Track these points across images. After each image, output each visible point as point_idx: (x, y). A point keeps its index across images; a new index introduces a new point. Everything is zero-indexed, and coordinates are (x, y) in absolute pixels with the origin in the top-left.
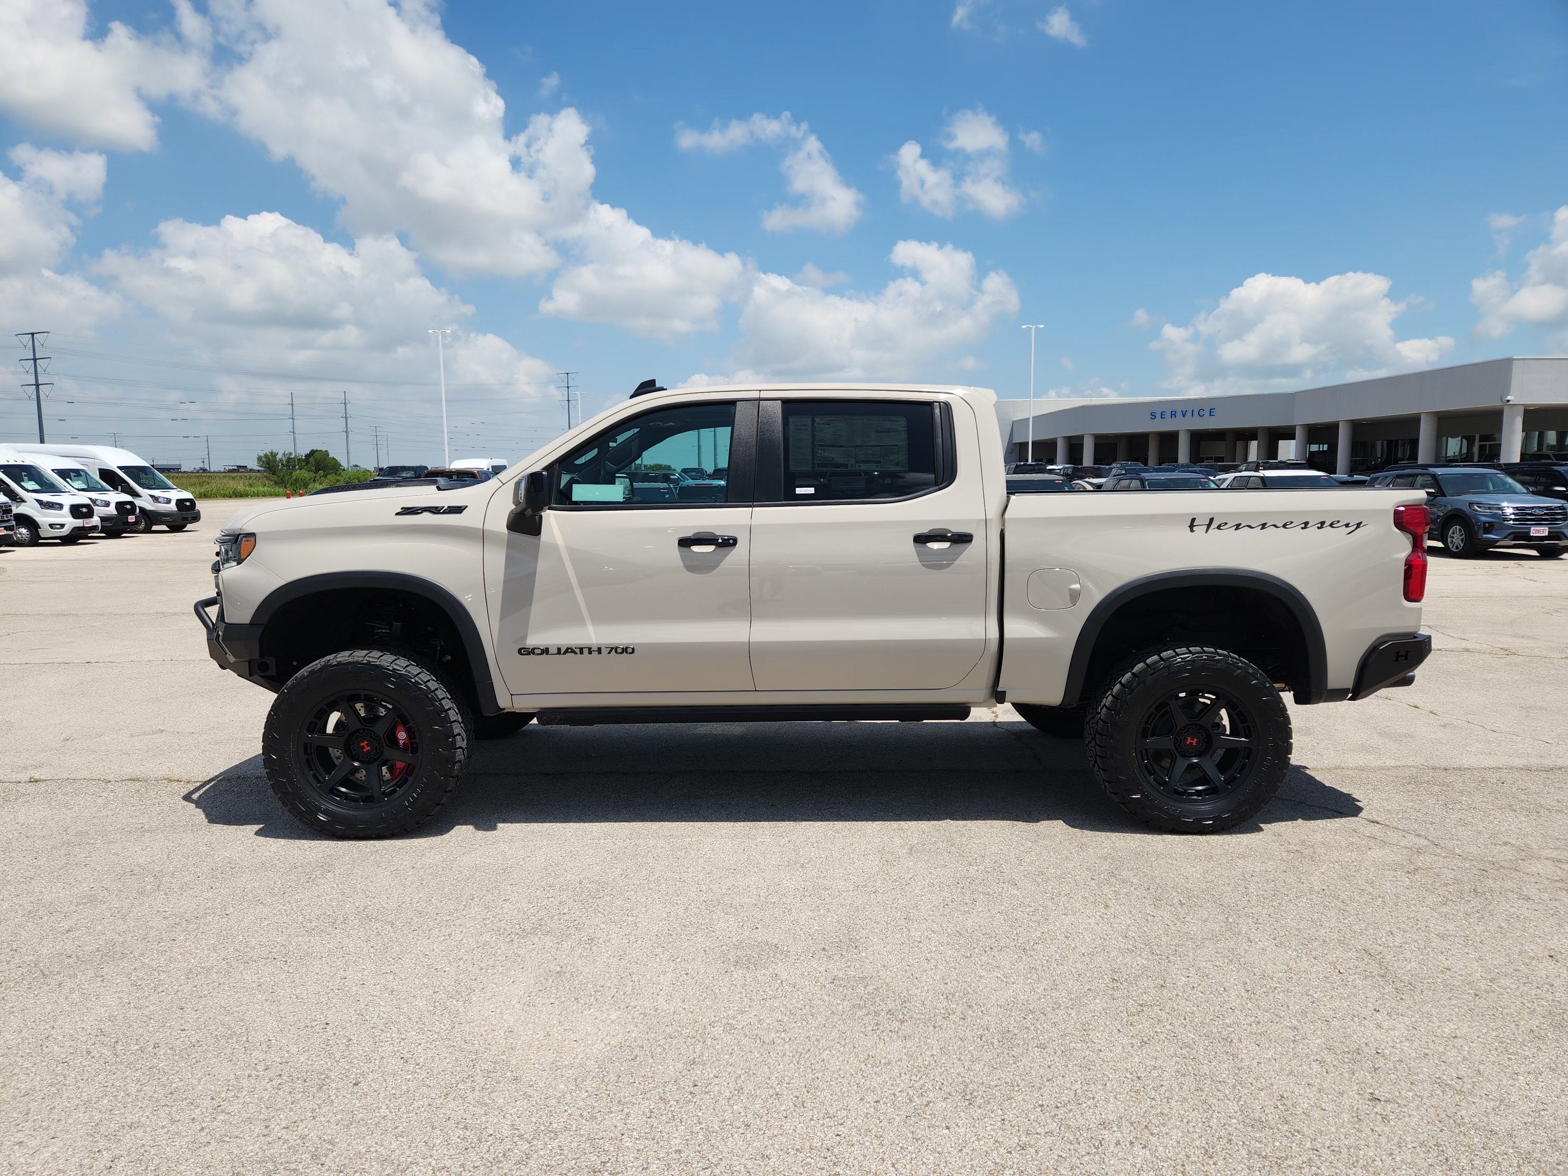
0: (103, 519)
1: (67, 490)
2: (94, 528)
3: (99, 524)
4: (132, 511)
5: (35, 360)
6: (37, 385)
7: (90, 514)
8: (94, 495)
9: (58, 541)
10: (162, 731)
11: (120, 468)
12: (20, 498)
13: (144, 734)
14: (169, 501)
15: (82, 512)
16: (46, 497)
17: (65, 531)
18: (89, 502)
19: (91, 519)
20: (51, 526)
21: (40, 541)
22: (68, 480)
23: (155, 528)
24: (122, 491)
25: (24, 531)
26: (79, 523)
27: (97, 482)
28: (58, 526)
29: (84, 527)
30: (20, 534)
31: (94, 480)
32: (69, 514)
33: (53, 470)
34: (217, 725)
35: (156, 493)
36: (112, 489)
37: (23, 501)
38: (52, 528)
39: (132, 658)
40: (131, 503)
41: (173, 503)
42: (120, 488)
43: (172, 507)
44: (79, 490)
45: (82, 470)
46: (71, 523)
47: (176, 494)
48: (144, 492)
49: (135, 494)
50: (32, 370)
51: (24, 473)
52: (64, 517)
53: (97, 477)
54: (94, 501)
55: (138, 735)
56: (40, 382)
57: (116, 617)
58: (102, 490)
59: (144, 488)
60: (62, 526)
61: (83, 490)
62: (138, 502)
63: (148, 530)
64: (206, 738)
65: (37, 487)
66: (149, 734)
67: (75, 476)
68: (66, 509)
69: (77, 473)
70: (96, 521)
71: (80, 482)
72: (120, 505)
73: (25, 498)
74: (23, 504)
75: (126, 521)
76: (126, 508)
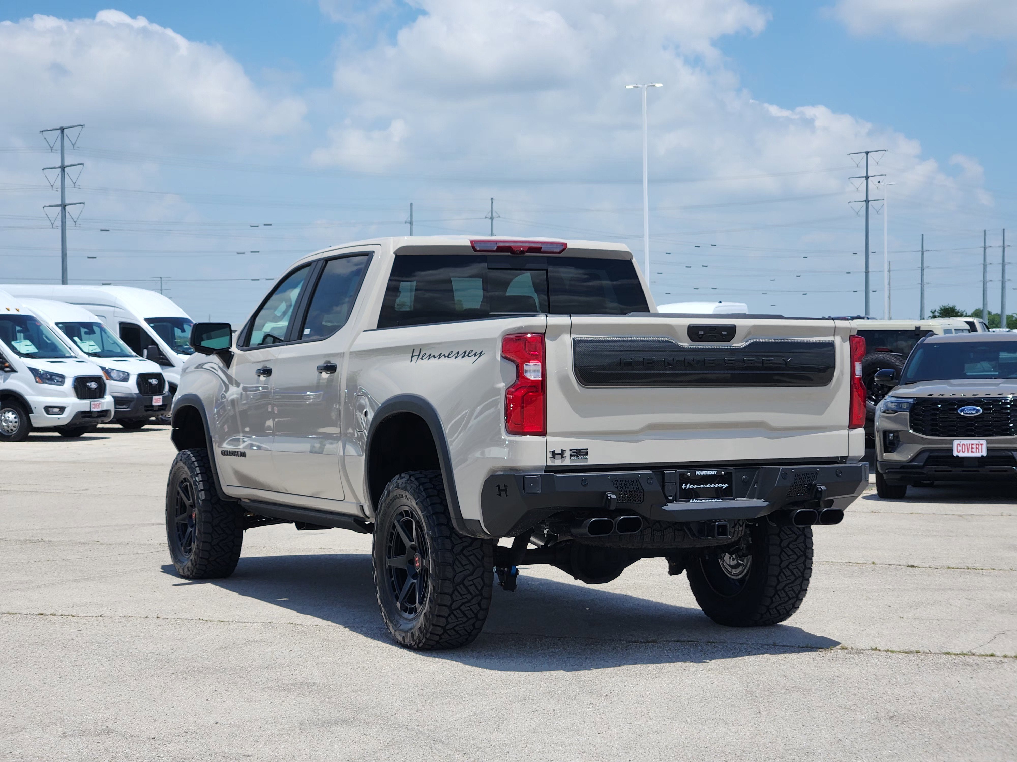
0: (118, 401)
1: (73, 354)
2: (104, 413)
3: (112, 408)
4: (158, 389)
5: (63, 168)
6: (63, 206)
7: (100, 392)
8: (108, 363)
9: (57, 434)
10: (109, 732)
11: (149, 320)
12: (10, 366)
13: (82, 734)
15: (89, 389)
16: (43, 365)
17: (65, 418)
18: (100, 373)
19: (102, 400)
20: (48, 409)
21: (31, 434)
22: (76, 339)
24: (149, 358)
25: (11, 416)
26: (85, 405)
27: (115, 343)
28: (57, 410)
29: (90, 412)
30: (6, 421)
31: (112, 339)
32: (72, 392)
33: (57, 324)
34: (193, 728)
36: (134, 354)
37: (13, 370)
38: (48, 413)
39: (104, 611)
40: (159, 376)
42: (145, 352)
44: (90, 354)
45: (98, 325)
46: (74, 404)
48: (178, 359)
49: (165, 362)
50: (58, 183)
51: (18, 328)
52: (64, 395)
53: (115, 333)
54: (107, 372)
55: (72, 736)
56: (67, 202)
57: (103, 547)
58: (122, 355)
59: (178, 352)
60: (62, 409)
61: (95, 355)
62: (170, 375)
64: (170, 749)
65: (32, 349)
66: (90, 734)
67: (86, 333)
68: (69, 384)
69: (89, 327)
70: (108, 402)
71: (92, 343)
72: (143, 379)
73: (16, 366)
74: (13, 375)
75: (149, 404)
76: (150, 384)
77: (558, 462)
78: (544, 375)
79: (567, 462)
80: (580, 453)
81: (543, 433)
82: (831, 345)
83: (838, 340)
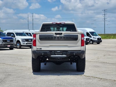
14: (96, 38)
23: (94, 43)
35: (94, 37)
41: (97, 38)
43: (97, 39)
47: (97, 37)
48: (92, 36)
62: (91, 38)
63: (92, 44)
72: (87, 39)
75: (87, 42)
77: (38, 50)
78: (36, 39)
79: (39, 50)
80: (40, 49)
81: (36, 46)
82: (78, 35)
83: (79, 35)
